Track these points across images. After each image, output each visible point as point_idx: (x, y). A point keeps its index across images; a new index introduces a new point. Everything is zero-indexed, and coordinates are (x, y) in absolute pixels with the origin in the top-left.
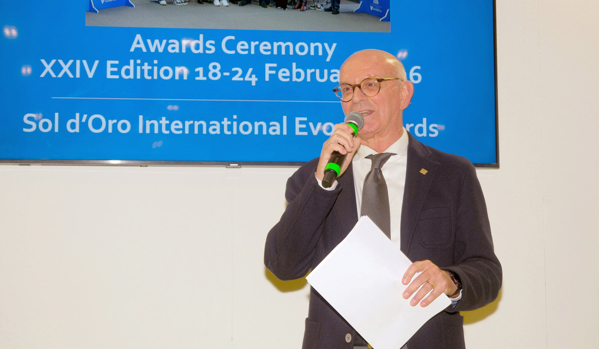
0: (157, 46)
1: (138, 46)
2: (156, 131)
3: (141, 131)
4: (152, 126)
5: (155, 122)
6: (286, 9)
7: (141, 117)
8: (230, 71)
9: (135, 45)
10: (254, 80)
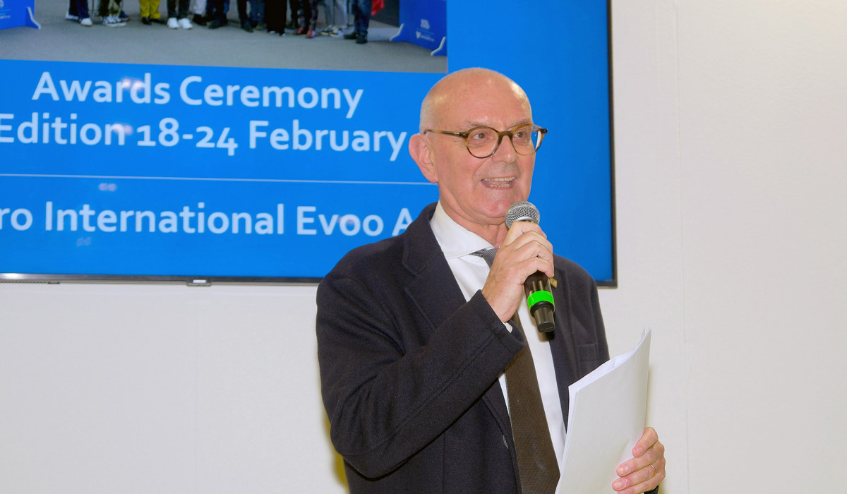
0: (76, 91)
1: (46, 91)
2: (74, 227)
3: (49, 227)
4: (67, 218)
5: (72, 213)
6: (284, 35)
7: (49, 205)
8: (192, 131)
9: (40, 90)
10: (232, 146)
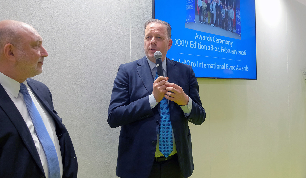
0: (200, 37)
1: (197, 37)
3: (198, 67)
4: (200, 65)
7: (198, 62)
8: (215, 48)
9: (196, 37)
10: (219, 51)
